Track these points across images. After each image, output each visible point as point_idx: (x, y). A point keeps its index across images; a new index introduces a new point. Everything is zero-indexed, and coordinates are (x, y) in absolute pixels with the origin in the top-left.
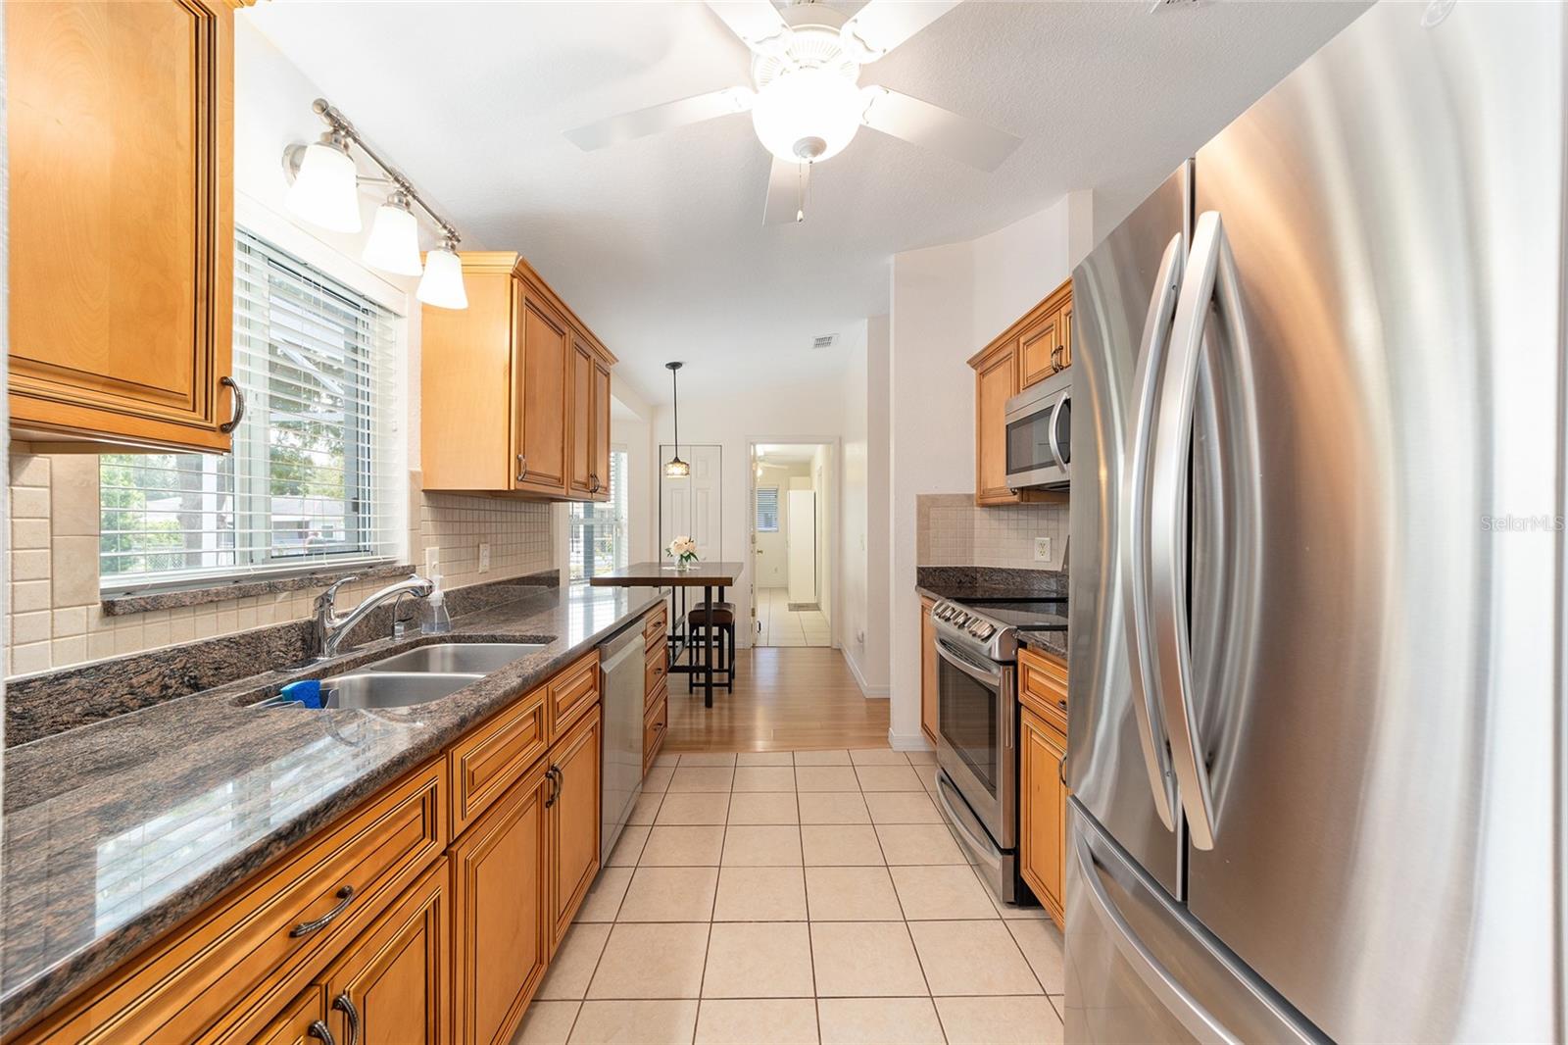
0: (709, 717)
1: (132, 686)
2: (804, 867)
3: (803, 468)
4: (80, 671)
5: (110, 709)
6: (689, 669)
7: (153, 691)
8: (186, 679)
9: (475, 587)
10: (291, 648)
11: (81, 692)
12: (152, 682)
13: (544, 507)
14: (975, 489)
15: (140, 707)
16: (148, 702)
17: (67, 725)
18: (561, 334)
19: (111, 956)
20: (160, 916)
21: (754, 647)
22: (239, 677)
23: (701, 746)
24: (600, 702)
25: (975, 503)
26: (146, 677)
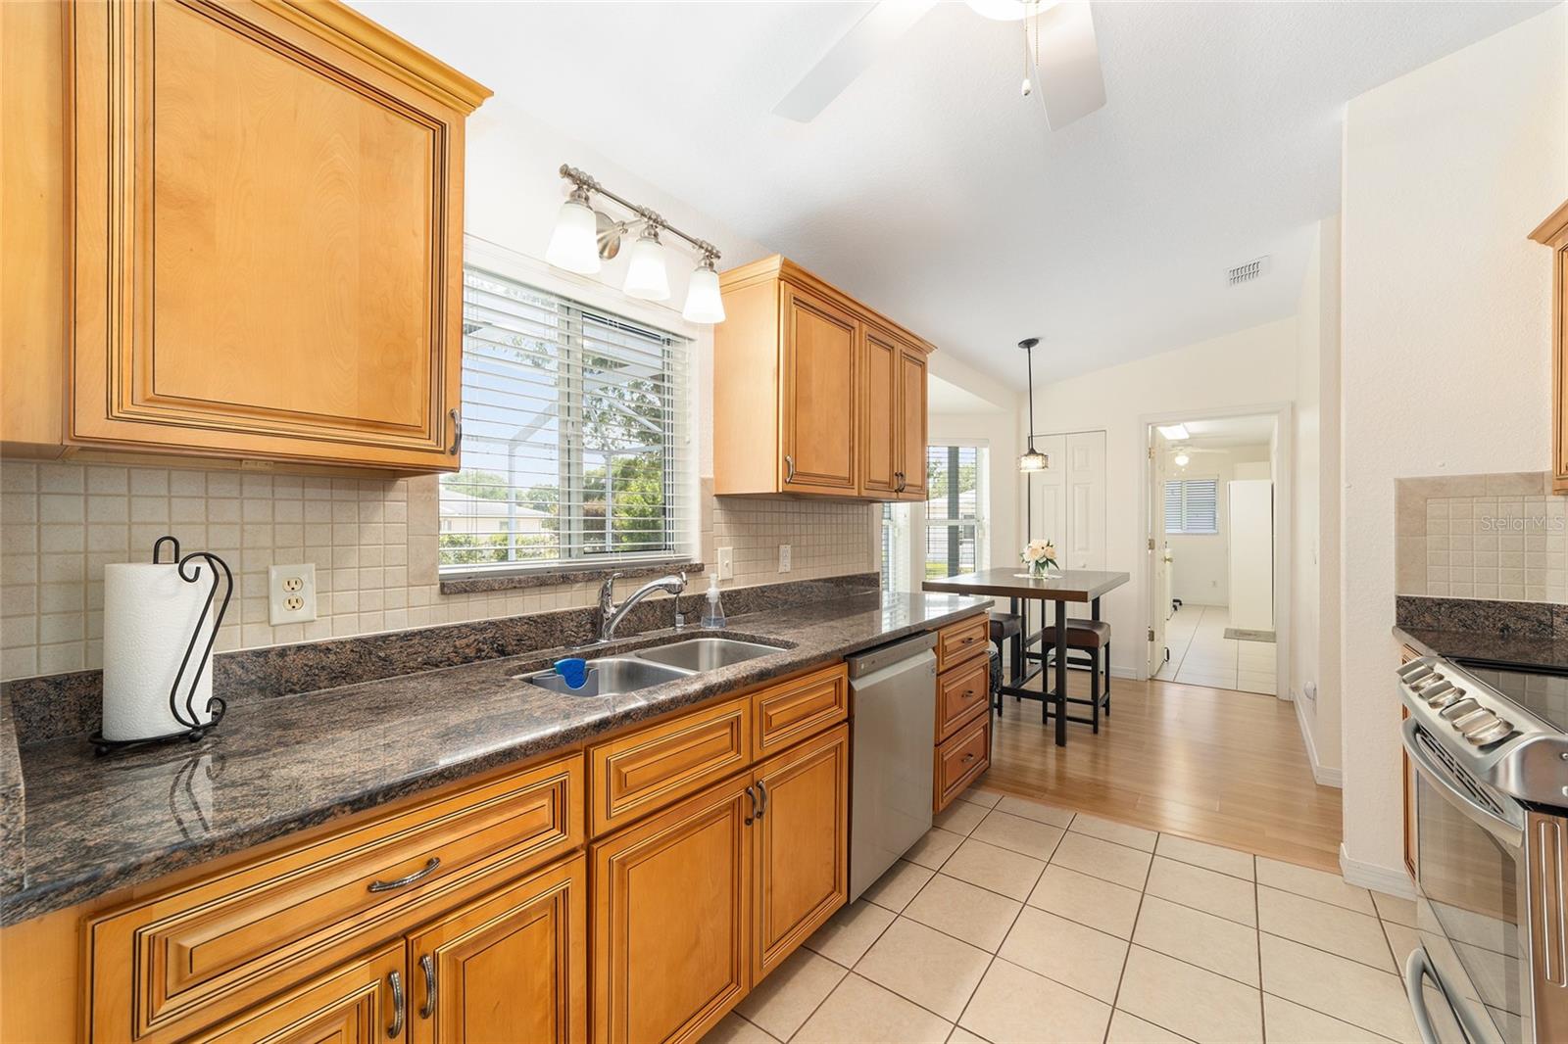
0: (1061, 758)
1: (455, 647)
2: (1114, 1007)
3: (1255, 451)
4: (420, 632)
5: (441, 662)
6: (1043, 697)
7: (471, 652)
8: (495, 645)
9: (771, 586)
10: (582, 629)
11: (421, 648)
12: (470, 646)
13: (862, 509)
14: (1551, 465)
15: (462, 663)
16: (466, 660)
17: (414, 669)
18: (849, 328)
19: (157, 869)
20: (207, 846)
21: (1152, 679)
22: (537, 649)
23: (1031, 791)
24: (850, 720)
25: (1548, 489)
26: (465, 641)
